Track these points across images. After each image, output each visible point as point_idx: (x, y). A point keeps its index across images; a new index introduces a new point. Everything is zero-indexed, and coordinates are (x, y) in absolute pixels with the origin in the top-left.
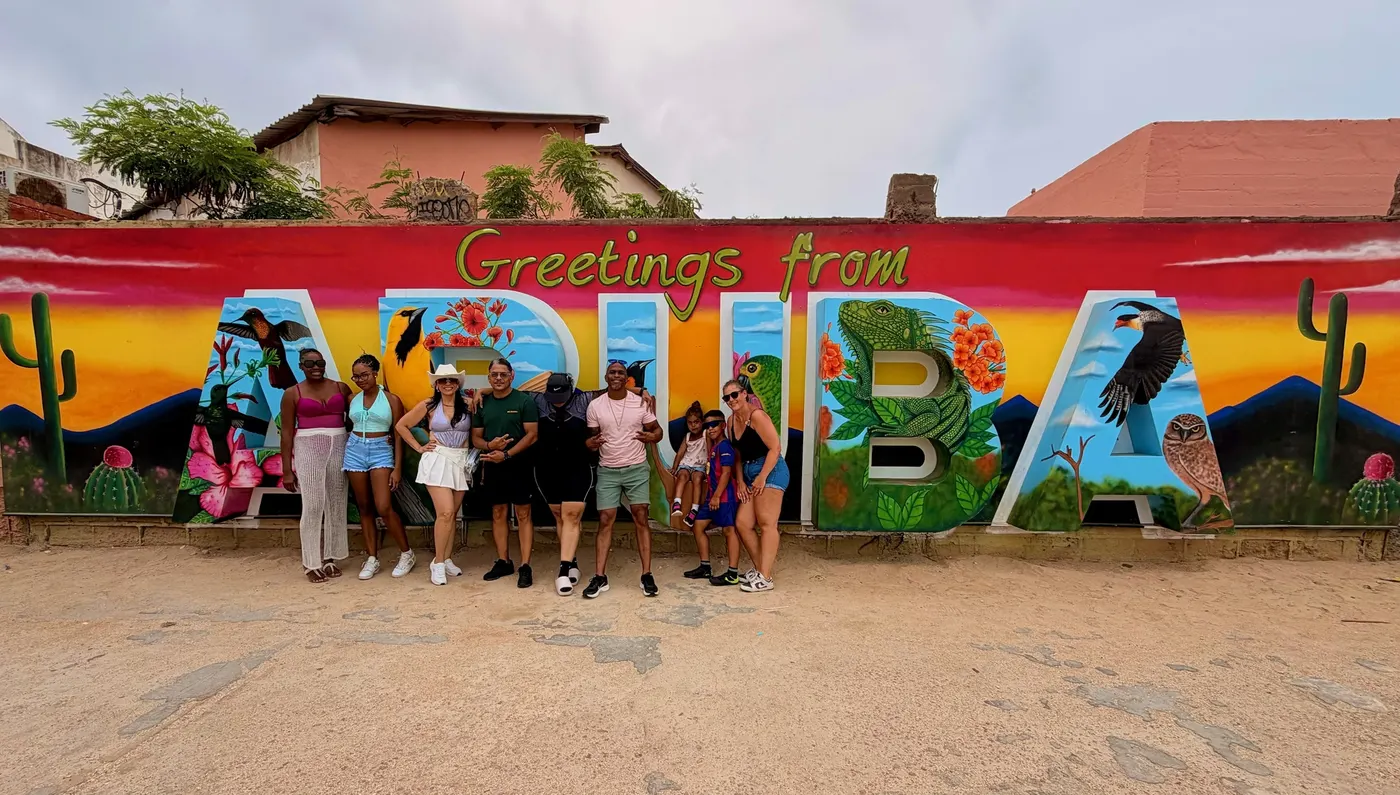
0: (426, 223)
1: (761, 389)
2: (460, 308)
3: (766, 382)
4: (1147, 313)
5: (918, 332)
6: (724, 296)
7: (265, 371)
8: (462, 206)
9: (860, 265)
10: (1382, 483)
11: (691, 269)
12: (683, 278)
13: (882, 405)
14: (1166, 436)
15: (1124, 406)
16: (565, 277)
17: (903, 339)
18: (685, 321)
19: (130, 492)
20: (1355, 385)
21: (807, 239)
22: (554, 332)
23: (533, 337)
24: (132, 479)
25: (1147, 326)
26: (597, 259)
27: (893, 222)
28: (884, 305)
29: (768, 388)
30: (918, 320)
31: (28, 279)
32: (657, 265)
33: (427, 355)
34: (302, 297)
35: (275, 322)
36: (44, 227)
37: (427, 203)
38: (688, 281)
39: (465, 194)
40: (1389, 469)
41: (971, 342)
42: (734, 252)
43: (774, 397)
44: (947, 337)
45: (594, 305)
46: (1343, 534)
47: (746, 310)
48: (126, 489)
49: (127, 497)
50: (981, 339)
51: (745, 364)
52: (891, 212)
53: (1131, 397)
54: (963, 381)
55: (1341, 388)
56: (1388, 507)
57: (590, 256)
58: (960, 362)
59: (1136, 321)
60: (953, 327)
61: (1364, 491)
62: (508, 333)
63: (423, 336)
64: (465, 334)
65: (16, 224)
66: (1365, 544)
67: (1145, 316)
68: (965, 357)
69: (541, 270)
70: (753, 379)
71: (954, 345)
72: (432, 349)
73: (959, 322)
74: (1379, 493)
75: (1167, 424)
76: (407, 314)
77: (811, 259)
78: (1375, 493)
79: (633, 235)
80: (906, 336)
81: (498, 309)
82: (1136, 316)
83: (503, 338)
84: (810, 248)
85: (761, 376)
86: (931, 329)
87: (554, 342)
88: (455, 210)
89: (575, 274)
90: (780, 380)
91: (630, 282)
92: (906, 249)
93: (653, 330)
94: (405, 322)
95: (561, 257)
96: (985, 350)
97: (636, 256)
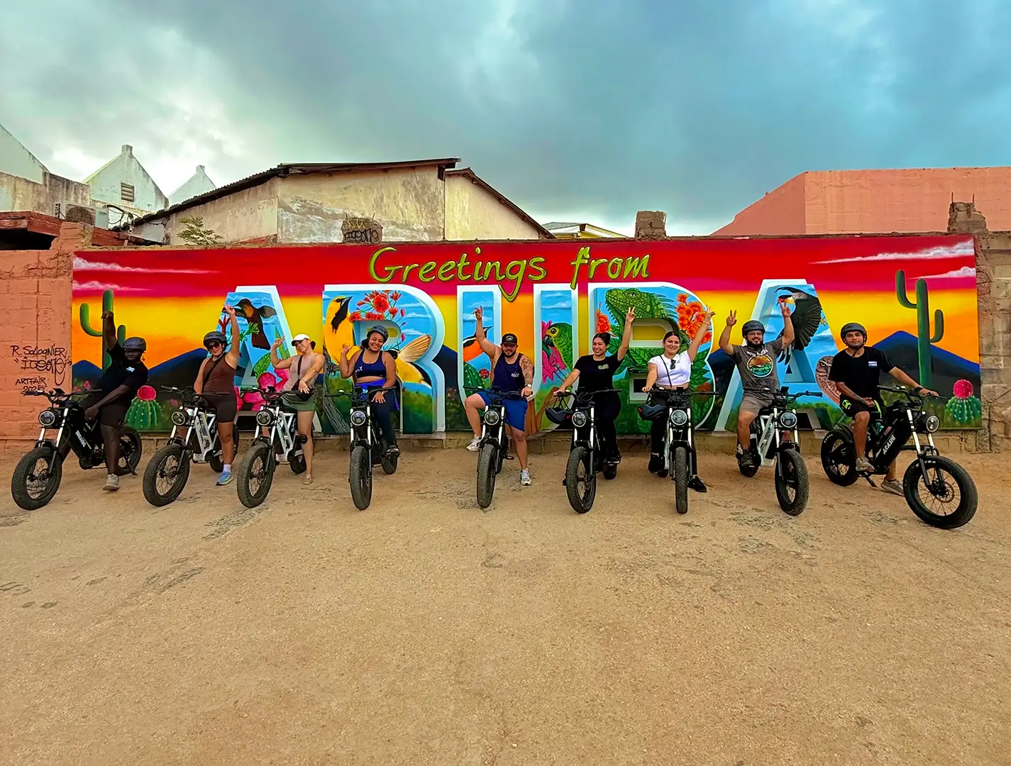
0: (351, 244)
1: (559, 344)
2: (372, 296)
3: (562, 340)
4: (797, 294)
5: (655, 308)
6: (536, 286)
7: (249, 337)
8: (373, 234)
9: (619, 266)
10: (966, 399)
11: (515, 270)
12: (510, 276)
13: (635, 353)
14: (817, 371)
15: (788, 352)
16: (437, 276)
17: (646, 312)
18: (512, 302)
19: (152, 416)
20: (939, 336)
21: (586, 251)
22: (429, 309)
23: (418, 314)
24: (154, 407)
25: (797, 302)
26: (456, 265)
27: (639, 240)
28: (633, 291)
29: (564, 343)
30: (655, 300)
31: (102, 281)
32: (494, 269)
33: (351, 326)
34: (272, 290)
35: (257, 307)
36: (115, 250)
37: (352, 233)
38: (514, 277)
39: (375, 227)
40: (970, 390)
41: (688, 313)
42: (542, 259)
43: (568, 349)
44: (674, 310)
45: (454, 293)
46: (948, 434)
47: (548, 295)
48: (150, 413)
49: (150, 420)
50: (695, 311)
51: (549, 328)
52: (638, 234)
53: (792, 346)
54: (686, 337)
55: (931, 338)
56: (974, 415)
57: (452, 263)
58: (683, 325)
59: (790, 299)
60: (677, 304)
61: (955, 405)
62: (402, 312)
63: (349, 314)
64: (375, 312)
65: (97, 249)
66: (964, 440)
67: (796, 296)
68: (686, 322)
69: (422, 272)
70: (555, 337)
71: (678, 315)
72: (354, 321)
73: (680, 301)
74: (965, 406)
75: (817, 363)
76: (340, 300)
77: (589, 262)
78: (963, 406)
79: (478, 250)
80: (648, 310)
81: (395, 297)
82: (790, 296)
83: (399, 314)
84: (588, 256)
85: (559, 336)
86: (663, 305)
87: (430, 316)
88: (369, 237)
89: (442, 274)
90: (571, 338)
91: (477, 279)
92: (648, 256)
93: (491, 308)
94: (338, 306)
95: (434, 264)
96: (697, 317)
97: (481, 263)
